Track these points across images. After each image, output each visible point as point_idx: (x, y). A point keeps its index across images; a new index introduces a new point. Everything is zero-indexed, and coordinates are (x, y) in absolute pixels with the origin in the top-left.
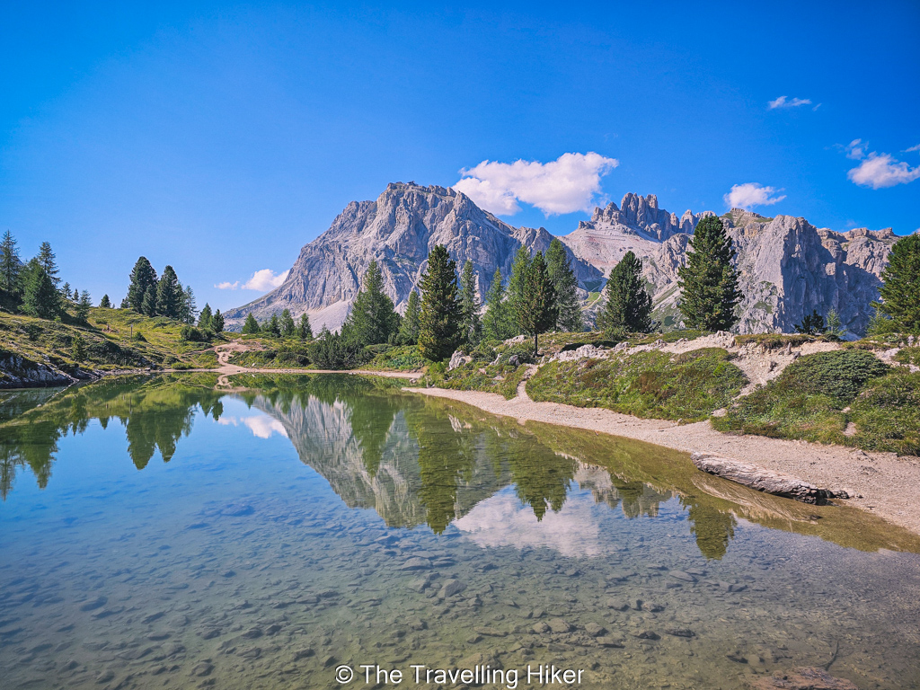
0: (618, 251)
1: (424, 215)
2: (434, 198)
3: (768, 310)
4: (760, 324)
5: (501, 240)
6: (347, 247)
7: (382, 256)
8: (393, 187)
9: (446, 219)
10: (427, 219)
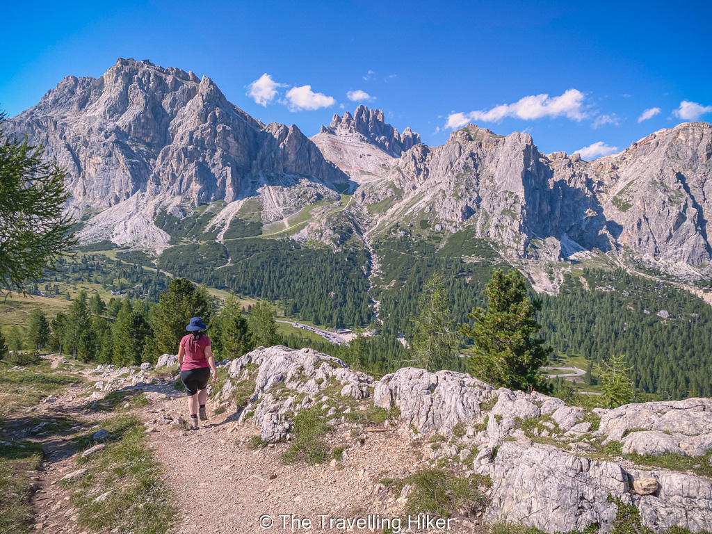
0: (358, 157)
1: (163, 98)
2: (175, 81)
3: (514, 217)
4: (508, 230)
5: (251, 134)
6: (65, 124)
7: (113, 137)
8: (124, 63)
9: (189, 104)
10: (166, 102)
